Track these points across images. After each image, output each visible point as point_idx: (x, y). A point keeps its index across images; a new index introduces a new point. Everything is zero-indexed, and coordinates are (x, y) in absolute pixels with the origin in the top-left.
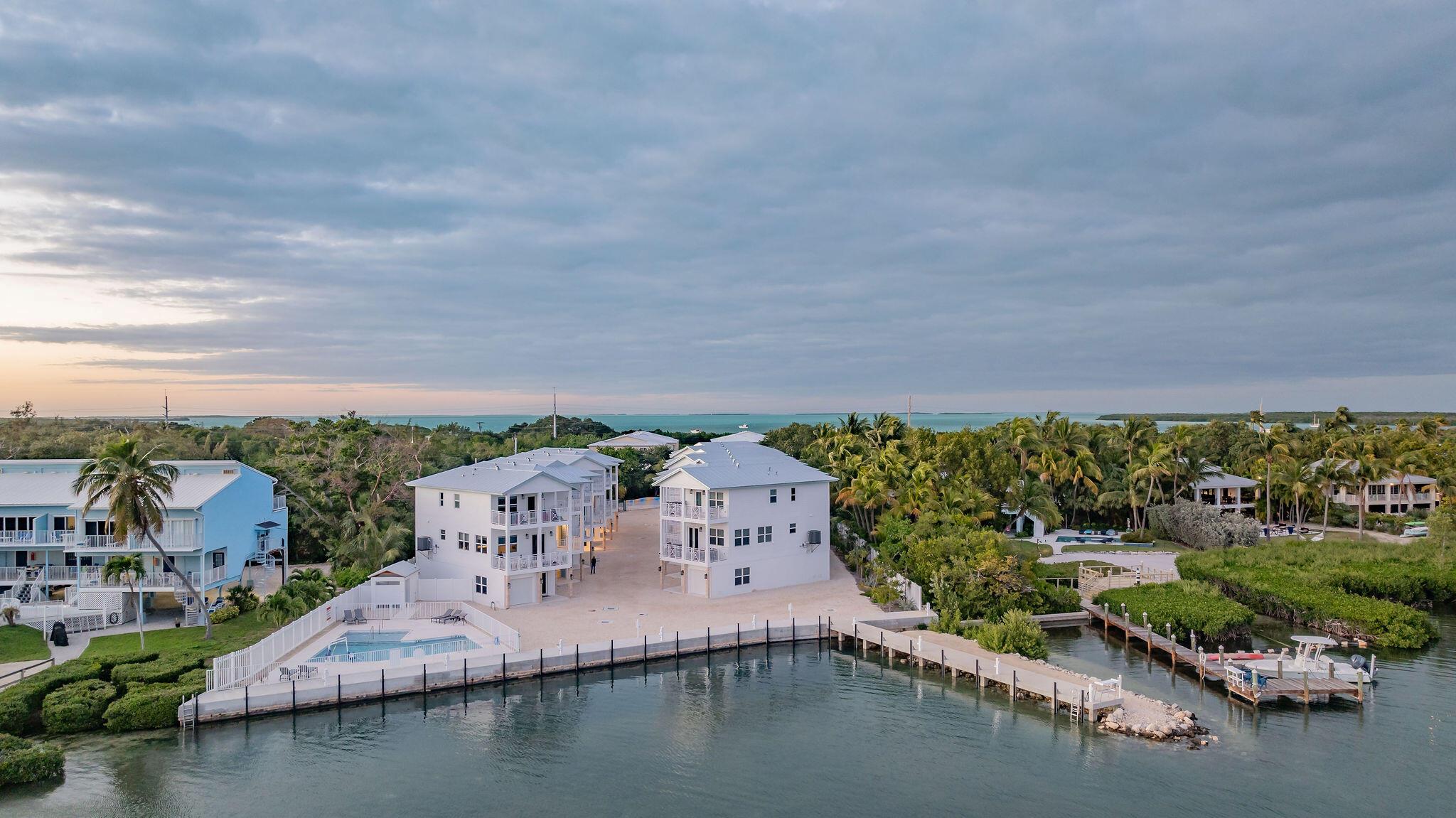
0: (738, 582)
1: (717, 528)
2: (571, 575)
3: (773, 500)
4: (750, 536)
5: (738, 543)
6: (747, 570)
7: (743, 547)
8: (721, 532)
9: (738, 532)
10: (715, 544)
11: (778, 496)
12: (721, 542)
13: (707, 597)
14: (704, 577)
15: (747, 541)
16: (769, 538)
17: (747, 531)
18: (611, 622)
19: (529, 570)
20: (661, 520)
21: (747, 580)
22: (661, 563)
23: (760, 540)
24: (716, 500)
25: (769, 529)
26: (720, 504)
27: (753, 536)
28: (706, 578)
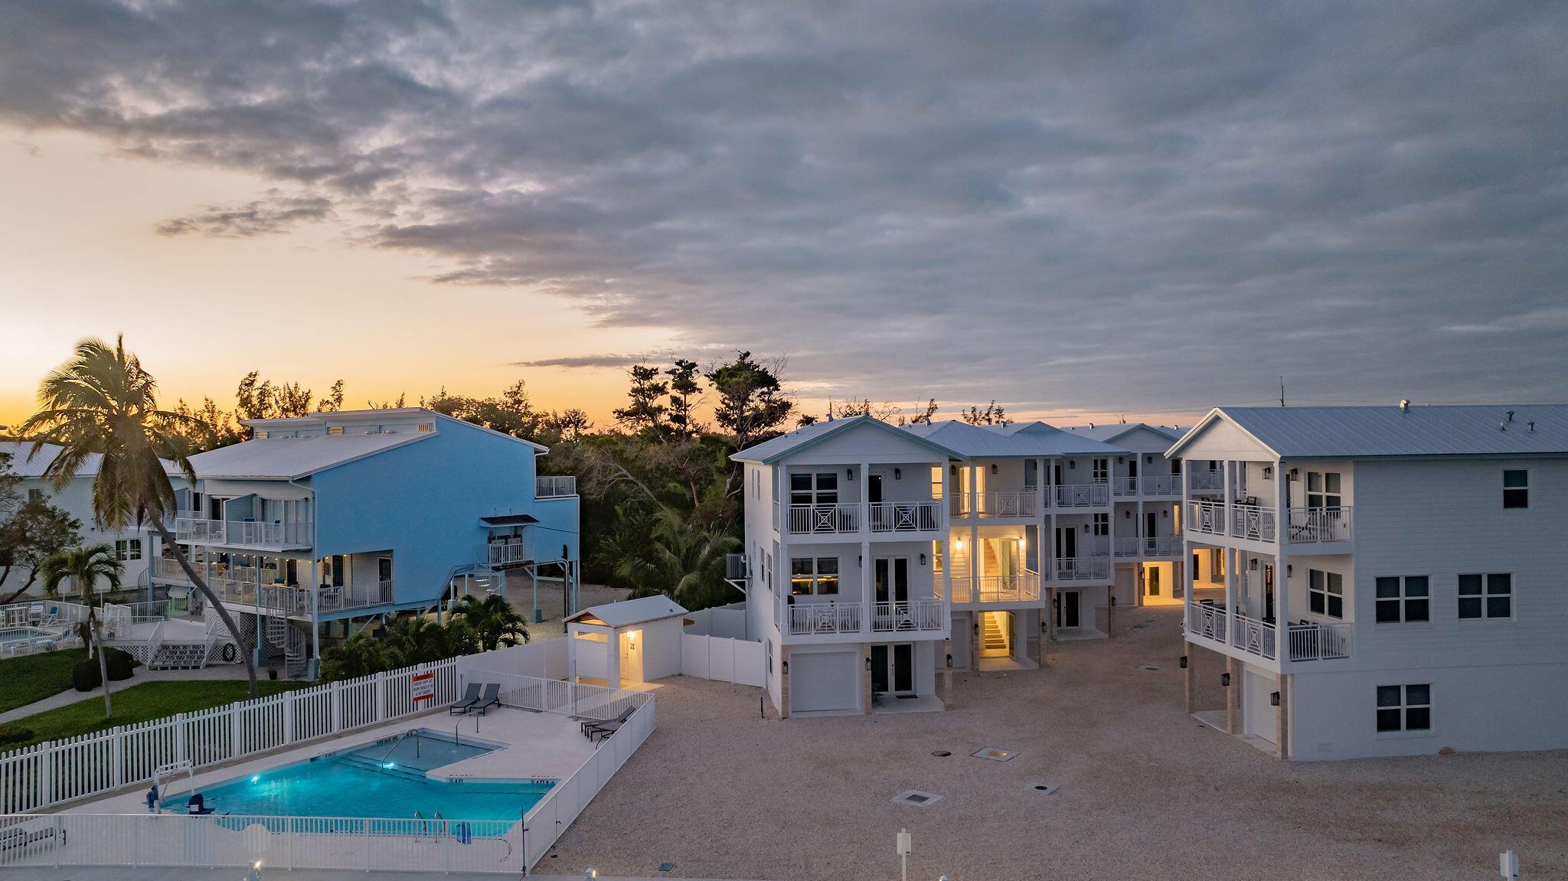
0: (1387, 722)
1: (1326, 568)
2: (949, 657)
3: (1516, 499)
4: (1432, 597)
5: (1386, 613)
6: (1420, 692)
7: (1403, 628)
8: (1335, 581)
9: (1386, 585)
10: (1322, 612)
11: (1532, 488)
12: (1336, 609)
13: (1279, 754)
14: (1269, 699)
15: (1419, 612)
16: (1500, 609)
17: (1419, 583)
18: (933, 799)
19: (838, 637)
20: (1185, 543)
21: (1420, 720)
22: (1186, 646)
23: (1468, 610)
24: (1324, 494)
25: (1501, 582)
26: (1333, 502)
27: (1443, 597)
28: (1275, 703)
